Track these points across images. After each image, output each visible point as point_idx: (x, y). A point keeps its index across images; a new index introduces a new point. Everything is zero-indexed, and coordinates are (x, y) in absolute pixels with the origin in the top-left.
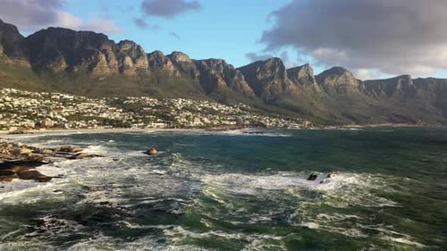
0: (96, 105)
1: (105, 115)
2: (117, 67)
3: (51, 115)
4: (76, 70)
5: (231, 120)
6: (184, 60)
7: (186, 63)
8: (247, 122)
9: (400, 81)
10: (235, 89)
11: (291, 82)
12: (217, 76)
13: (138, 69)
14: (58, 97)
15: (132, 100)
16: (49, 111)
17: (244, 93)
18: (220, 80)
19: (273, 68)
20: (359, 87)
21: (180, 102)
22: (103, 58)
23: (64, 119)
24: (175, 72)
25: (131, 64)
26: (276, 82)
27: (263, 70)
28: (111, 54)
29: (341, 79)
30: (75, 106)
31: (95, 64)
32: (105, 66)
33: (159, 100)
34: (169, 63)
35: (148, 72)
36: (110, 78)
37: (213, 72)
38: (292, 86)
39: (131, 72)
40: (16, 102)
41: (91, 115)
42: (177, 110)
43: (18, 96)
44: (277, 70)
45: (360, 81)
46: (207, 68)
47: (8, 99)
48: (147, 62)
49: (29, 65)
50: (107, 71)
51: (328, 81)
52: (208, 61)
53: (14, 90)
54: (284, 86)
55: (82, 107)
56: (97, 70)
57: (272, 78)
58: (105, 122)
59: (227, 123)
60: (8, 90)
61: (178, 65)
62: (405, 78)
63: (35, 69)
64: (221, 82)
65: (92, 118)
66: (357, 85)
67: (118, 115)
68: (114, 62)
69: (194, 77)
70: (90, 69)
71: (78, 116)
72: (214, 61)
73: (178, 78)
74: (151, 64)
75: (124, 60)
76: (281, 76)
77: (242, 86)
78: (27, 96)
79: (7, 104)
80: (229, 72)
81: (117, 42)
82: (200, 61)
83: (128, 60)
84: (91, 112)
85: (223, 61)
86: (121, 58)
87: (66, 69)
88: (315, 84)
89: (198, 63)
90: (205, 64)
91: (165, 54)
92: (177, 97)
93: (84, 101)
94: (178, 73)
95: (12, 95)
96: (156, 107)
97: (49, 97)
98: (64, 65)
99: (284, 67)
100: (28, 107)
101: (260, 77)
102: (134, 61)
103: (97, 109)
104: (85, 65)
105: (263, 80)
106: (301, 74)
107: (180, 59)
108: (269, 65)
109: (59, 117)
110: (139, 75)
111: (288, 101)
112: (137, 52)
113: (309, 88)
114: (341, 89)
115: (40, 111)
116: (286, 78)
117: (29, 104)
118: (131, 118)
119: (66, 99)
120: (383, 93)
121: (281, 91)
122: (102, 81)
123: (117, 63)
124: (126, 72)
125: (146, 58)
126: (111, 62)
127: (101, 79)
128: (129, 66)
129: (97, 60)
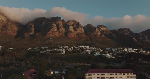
2: (64, 32)
6: (105, 29)
7: (106, 31)
13: (77, 34)
22: (55, 26)
24: (101, 35)
25: (73, 31)
31: (49, 30)
35: (84, 35)
36: (58, 38)
39: (73, 35)
48: (83, 30)
56: (50, 34)
68: (62, 29)
74: (85, 32)
75: (69, 28)
83: (71, 28)
94: (103, 36)
98: (33, 33)
102: (75, 29)
107: (102, 29)
110: (78, 37)
112: (77, 25)
122: (51, 40)
123: (64, 30)
124: (69, 35)
125: (82, 28)
126: (60, 29)
127: (51, 39)
128: (71, 31)
129: (51, 28)
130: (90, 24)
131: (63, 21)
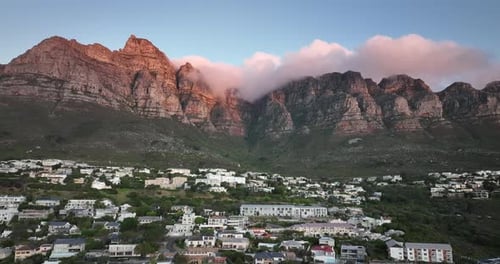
2: (380, 118)
4: (306, 131)
13: (422, 120)
22: (354, 104)
25: (408, 111)
28: (368, 99)
31: (340, 117)
32: (358, 118)
34: (491, 100)
48: (439, 105)
50: (363, 126)
56: (343, 127)
68: (373, 110)
74: (448, 110)
75: (393, 105)
81: (377, 81)
83: (402, 103)
86: (386, 102)
87: (294, 133)
102: (413, 107)
110: (428, 129)
112: (416, 89)
122: (354, 145)
123: (379, 112)
124: (399, 125)
125: (437, 98)
126: (369, 111)
127: (351, 142)
128: (403, 114)
129: (344, 110)
130: (462, 84)
131: (369, 82)
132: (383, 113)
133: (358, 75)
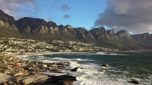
0: (43, 44)
1: (47, 47)
3: (29, 47)
4: (34, 31)
5: (91, 49)
6: (70, 28)
8: (97, 49)
9: (145, 35)
10: (88, 37)
11: (108, 35)
12: (82, 33)
13: (55, 31)
14: (29, 41)
15: (55, 42)
16: (27, 46)
17: (92, 39)
18: (83, 35)
19: (101, 31)
20: (131, 37)
21: (71, 42)
22: (43, 27)
23: (33, 49)
24: (68, 32)
26: (103, 35)
27: (98, 31)
28: (46, 26)
29: (125, 34)
30: (36, 44)
31: (40, 29)
32: (44, 30)
33: (64, 42)
34: (66, 29)
35: (58, 32)
36: (46, 34)
37: (81, 32)
38: (108, 37)
39: (53, 32)
40: (15, 43)
41: (42, 47)
42: (71, 45)
43: (16, 40)
44: (103, 31)
45: (131, 35)
46: (79, 31)
47: (12, 41)
48: (58, 29)
49: (17, 30)
50: (45, 32)
51: (120, 35)
52: (79, 28)
53: (14, 38)
54: (105, 37)
55: (38, 44)
56: (41, 31)
57: (101, 34)
58: (48, 50)
59: (90, 50)
60: (12, 38)
61: (69, 30)
62: (147, 34)
63: (20, 31)
64: (84, 35)
65: (43, 48)
66: (130, 36)
67: (52, 47)
68: (47, 28)
69: (74, 34)
70: (39, 31)
71: (38, 48)
72: (81, 28)
73: (69, 34)
74: (59, 29)
75: (50, 28)
76: (104, 33)
77: (91, 37)
78: (19, 40)
79: (12, 43)
80: (86, 32)
81: (47, 22)
82: (76, 28)
83: (52, 28)
84: (42, 46)
85: (84, 28)
86: (49, 27)
87: (30, 31)
88: (116, 36)
89: (75, 29)
90: (77, 29)
91: (64, 26)
92: (70, 41)
93: (38, 42)
94: (69, 32)
95: (13, 40)
96: (64, 44)
97: (26, 41)
98: (29, 30)
99: (105, 30)
100: (20, 44)
101: (97, 34)
103: (43, 45)
104: (37, 30)
105: (98, 35)
106: (111, 32)
107: (69, 27)
108: (100, 29)
109: (32, 48)
110: (55, 33)
111: (107, 42)
112: (54, 25)
113: (114, 37)
114: (125, 38)
115: (24, 46)
116: (106, 34)
117: (20, 43)
118: (57, 48)
119: (32, 41)
120: (140, 39)
121: (104, 38)
124: (51, 32)
125: (58, 27)
128: (52, 30)
129: (41, 28)
132: (48, 29)
133: (44, 20)
